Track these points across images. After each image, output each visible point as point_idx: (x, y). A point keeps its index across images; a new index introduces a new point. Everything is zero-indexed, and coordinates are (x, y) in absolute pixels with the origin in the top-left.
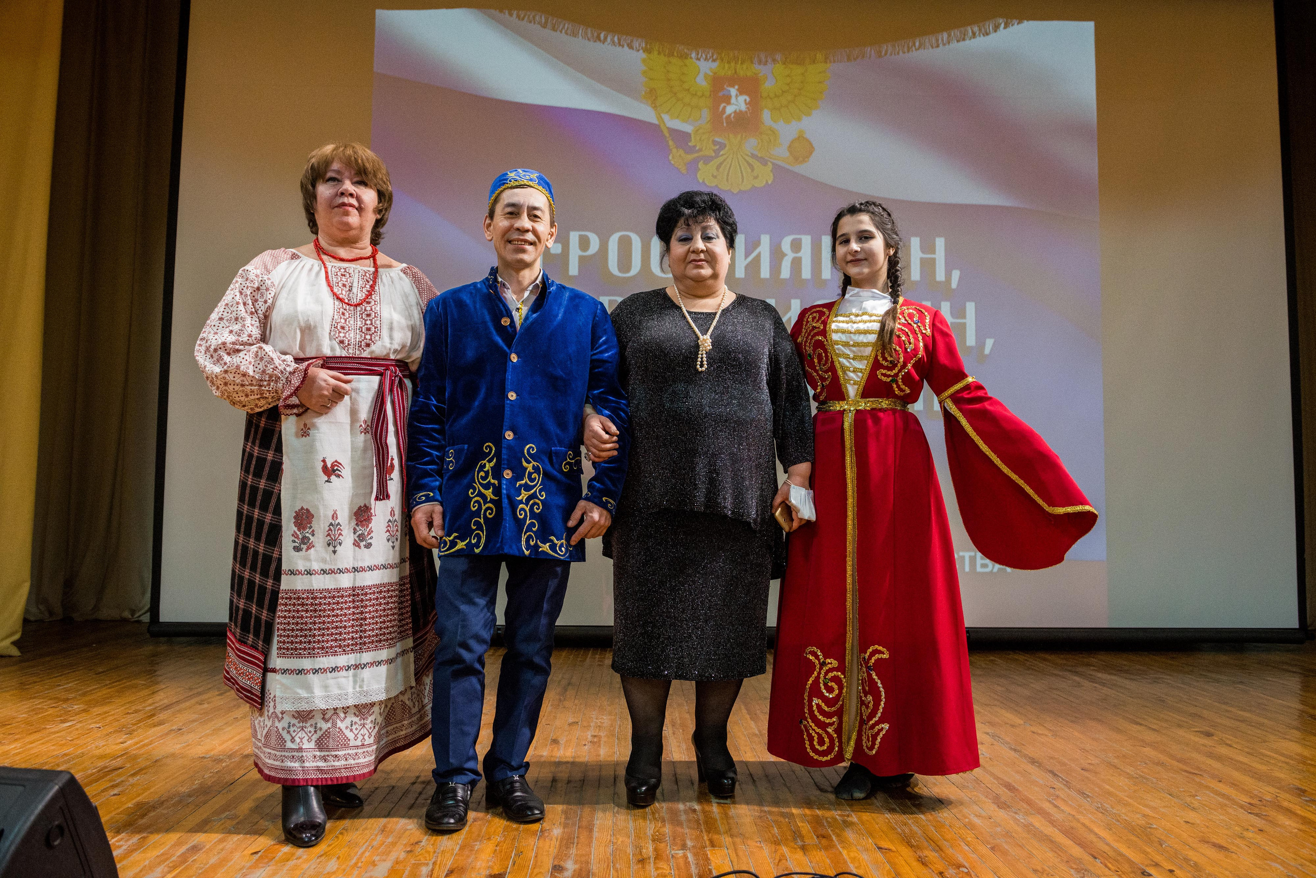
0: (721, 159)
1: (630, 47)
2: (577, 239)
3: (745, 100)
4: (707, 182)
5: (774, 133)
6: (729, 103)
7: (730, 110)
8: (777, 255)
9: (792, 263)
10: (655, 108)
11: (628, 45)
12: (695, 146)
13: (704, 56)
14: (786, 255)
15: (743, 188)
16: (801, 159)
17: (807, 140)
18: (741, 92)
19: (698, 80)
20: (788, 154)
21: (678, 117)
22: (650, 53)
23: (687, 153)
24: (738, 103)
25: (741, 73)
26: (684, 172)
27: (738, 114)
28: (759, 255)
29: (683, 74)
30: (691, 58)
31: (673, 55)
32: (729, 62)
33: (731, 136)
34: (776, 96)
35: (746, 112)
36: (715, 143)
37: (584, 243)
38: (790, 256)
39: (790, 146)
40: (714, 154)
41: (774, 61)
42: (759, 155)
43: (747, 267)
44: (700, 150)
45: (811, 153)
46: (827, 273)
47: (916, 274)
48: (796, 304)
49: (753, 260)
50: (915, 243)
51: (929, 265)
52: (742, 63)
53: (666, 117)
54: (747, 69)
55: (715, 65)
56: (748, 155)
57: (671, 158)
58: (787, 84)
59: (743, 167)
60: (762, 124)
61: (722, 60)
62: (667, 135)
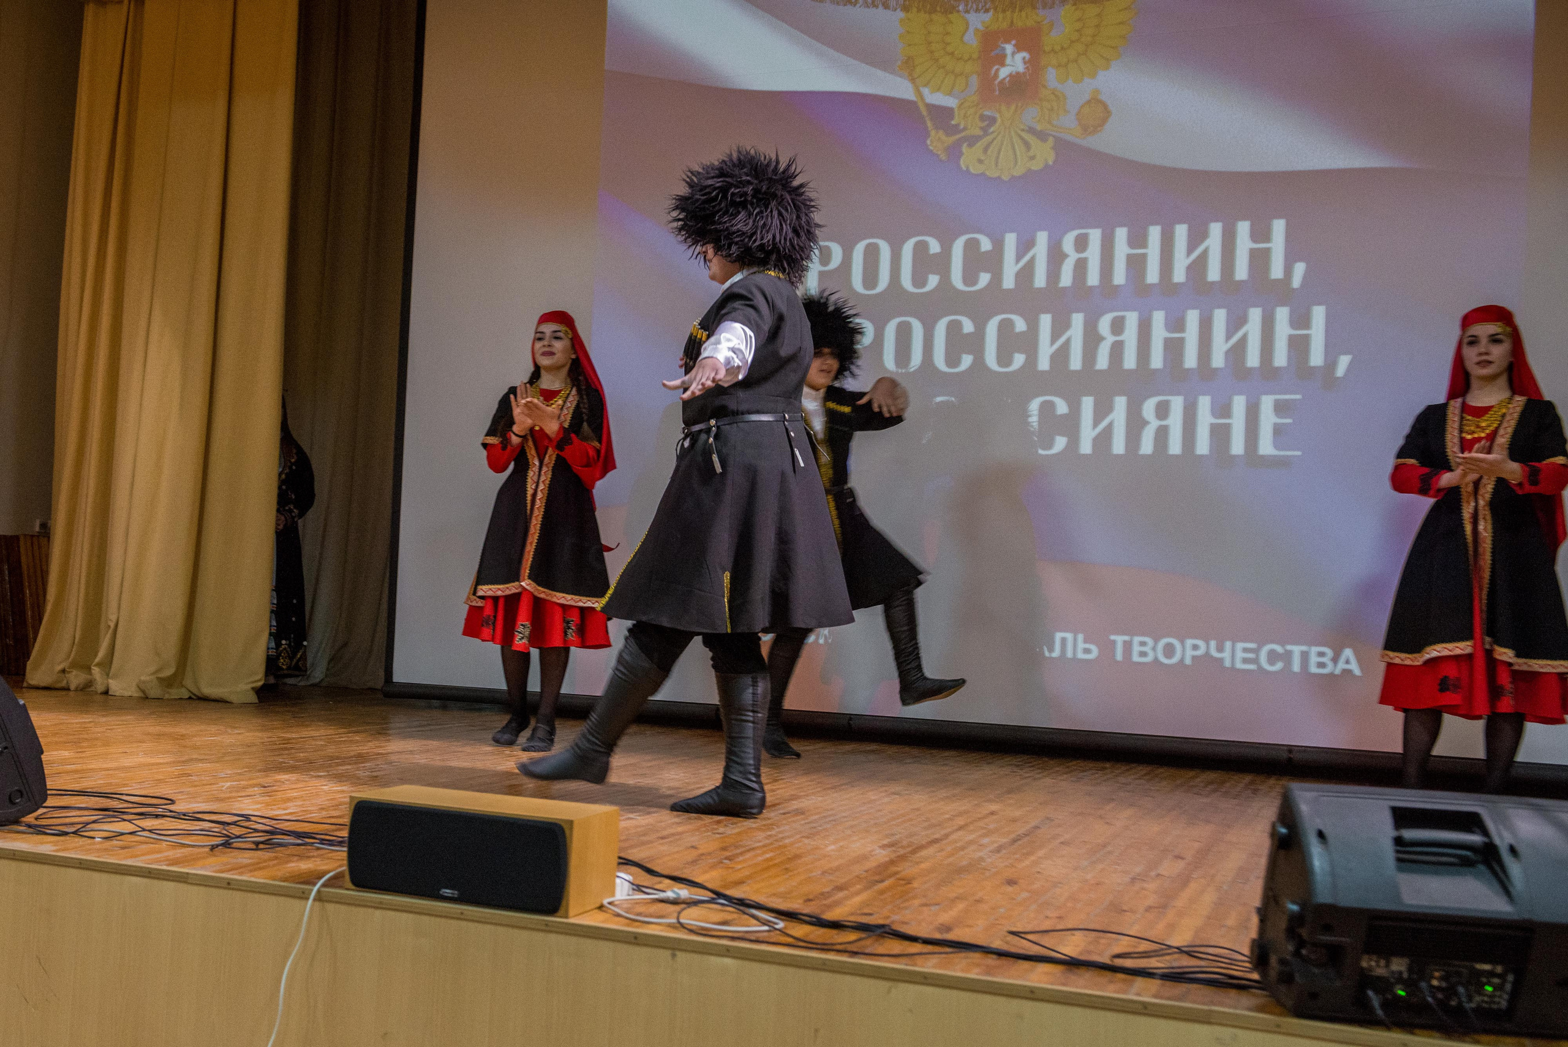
0: (989, 138)
1: (886, 6)
3: (1024, 58)
4: (972, 170)
5: (1056, 96)
6: (1003, 64)
7: (1004, 73)
8: (1056, 257)
9: (1075, 265)
10: (913, 80)
11: (883, 5)
12: (959, 124)
13: (974, 6)
14: (1065, 256)
15: (1015, 174)
16: (1092, 129)
17: (1103, 102)
18: (1019, 48)
19: (966, 38)
20: (1075, 123)
21: (938, 90)
22: (908, 11)
23: (948, 135)
24: (1015, 62)
25: (1019, 24)
26: (943, 157)
27: (1015, 78)
28: (1033, 259)
29: (948, 33)
30: (958, 11)
31: (935, 11)
32: (1004, 11)
33: (1003, 108)
34: (1062, 48)
35: (1023, 73)
36: (982, 118)
37: (825, 256)
38: (1073, 257)
39: (1078, 113)
40: (981, 133)
42: (1039, 128)
43: (1018, 275)
44: (965, 129)
45: (1104, 121)
46: (1120, 277)
47: (1242, 272)
48: (1078, 320)
49: (1025, 266)
50: (1243, 228)
51: (1260, 260)
52: (1020, 11)
53: (926, 91)
54: (1027, 17)
55: (987, 17)
56: (1023, 130)
57: (928, 142)
58: (1077, 31)
59: (1016, 147)
60: (1044, 86)
61: (995, 9)
62: (925, 113)
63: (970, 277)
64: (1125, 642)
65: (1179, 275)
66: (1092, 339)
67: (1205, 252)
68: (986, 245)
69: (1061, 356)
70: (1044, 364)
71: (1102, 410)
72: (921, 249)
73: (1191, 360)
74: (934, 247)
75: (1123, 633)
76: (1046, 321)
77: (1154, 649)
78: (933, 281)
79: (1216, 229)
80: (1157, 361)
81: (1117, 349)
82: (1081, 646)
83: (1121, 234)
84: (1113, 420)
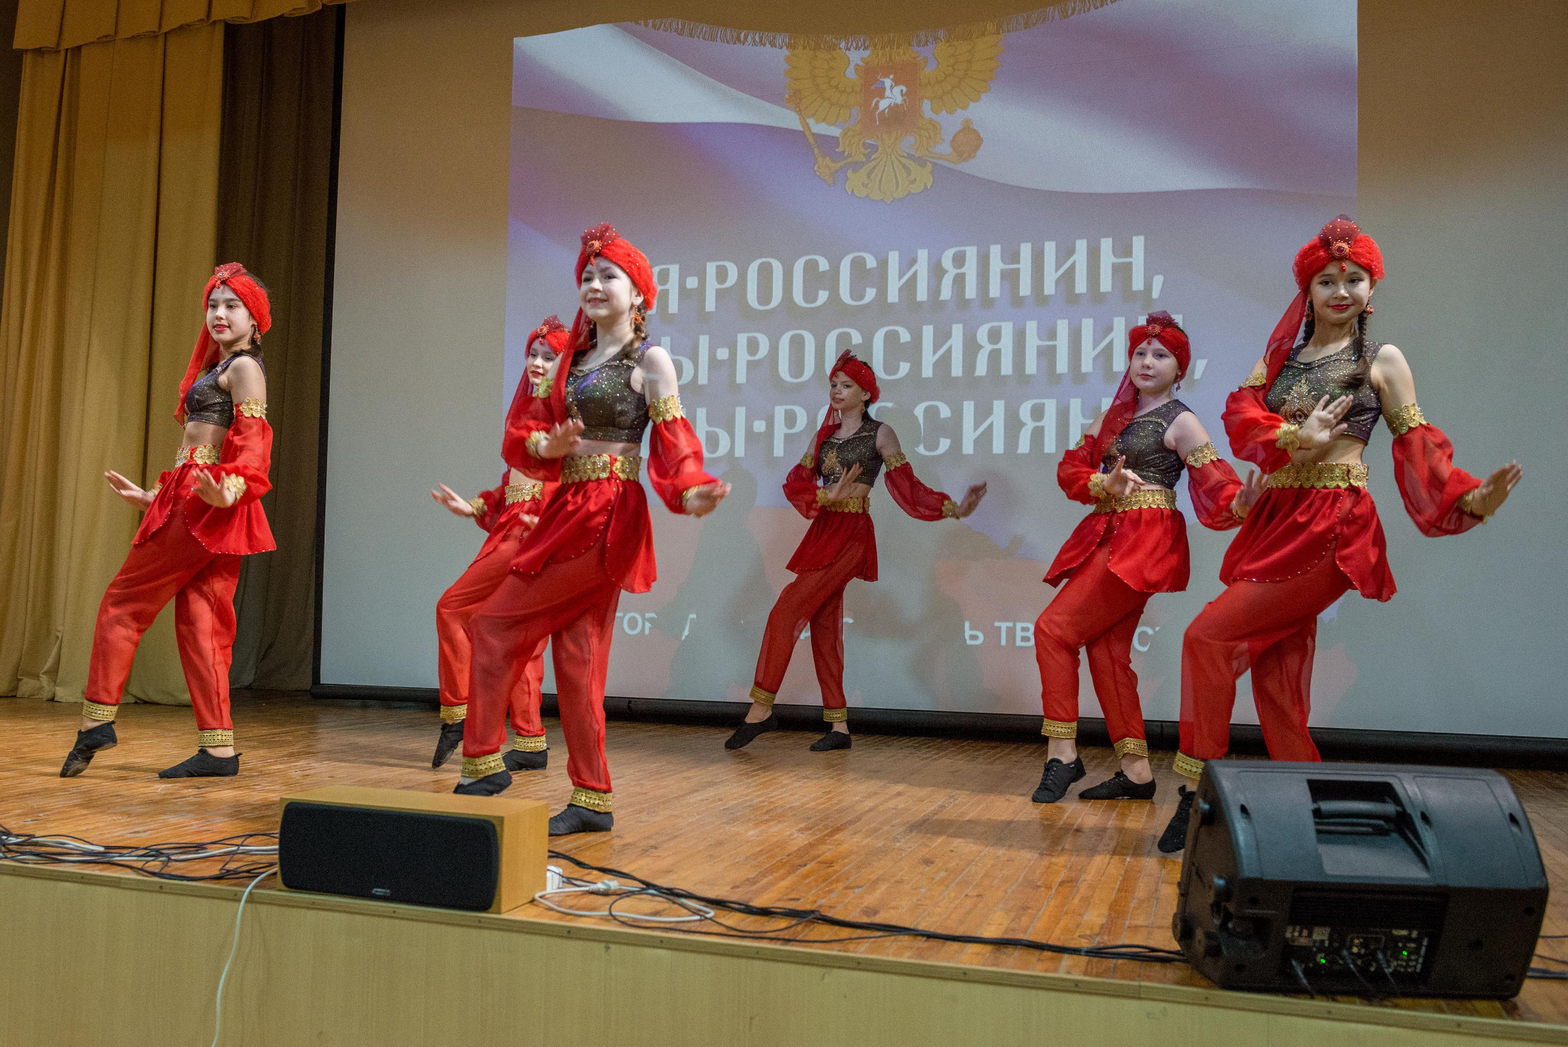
0: (872, 164)
1: (773, 45)
2: (714, 269)
3: (902, 91)
4: (857, 194)
5: (934, 126)
6: (882, 97)
7: (884, 104)
8: (936, 273)
9: (954, 280)
10: (799, 112)
11: (770, 43)
12: (844, 152)
13: (855, 45)
14: (946, 271)
15: (897, 197)
16: (966, 155)
17: (975, 131)
18: (897, 82)
19: (847, 72)
20: (951, 150)
21: (824, 120)
22: (794, 48)
23: (834, 160)
24: (894, 95)
25: (897, 60)
26: (830, 182)
27: (894, 109)
28: (915, 273)
29: (832, 68)
30: (840, 48)
32: (883, 48)
33: (884, 137)
34: (938, 82)
35: (902, 105)
36: (865, 145)
37: (722, 275)
38: (951, 272)
39: (953, 141)
40: (864, 160)
41: (936, 39)
42: (917, 154)
43: (901, 290)
44: (850, 155)
45: (978, 147)
46: (995, 290)
47: (1106, 284)
48: (957, 330)
49: (906, 283)
50: (1106, 245)
51: (1123, 272)
52: (898, 48)
53: (811, 122)
54: (904, 53)
55: (866, 54)
56: (904, 157)
57: (816, 168)
58: (952, 66)
59: (897, 172)
60: (922, 117)
61: (875, 46)
62: (811, 140)
63: (857, 294)
64: (1008, 628)
65: (1049, 288)
66: (971, 347)
67: (1073, 266)
68: (871, 262)
69: (944, 363)
70: (927, 372)
71: (983, 413)
72: (811, 268)
74: (823, 265)
75: (1007, 620)
76: (928, 332)
78: (823, 296)
79: (1081, 246)
80: (1031, 366)
81: (995, 357)
82: (968, 633)
83: (995, 251)
84: (992, 423)
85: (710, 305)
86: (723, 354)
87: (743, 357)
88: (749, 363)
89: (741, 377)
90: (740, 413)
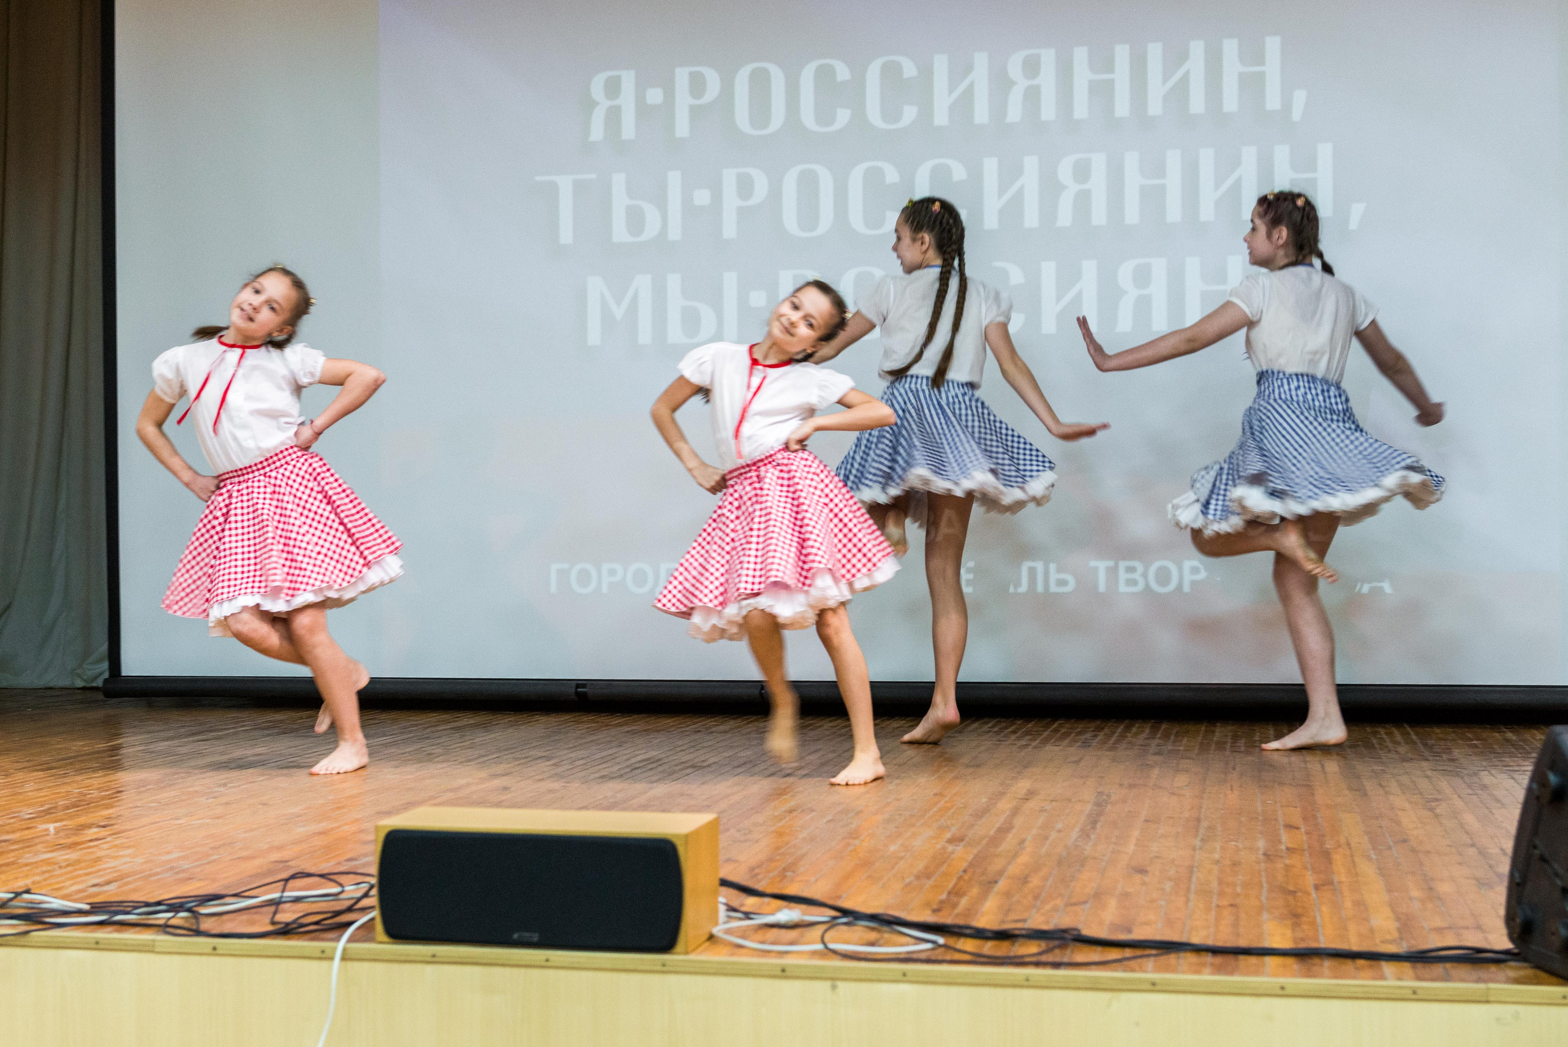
2: (687, 78)
8: (1001, 83)
9: (1024, 95)
14: (1012, 83)
28: (971, 85)
37: (697, 85)
38: (1022, 84)
43: (953, 108)
46: (1081, 109)
47: (1231, 102)
48: (1031, 163)
49: (960, 96)
50: (1230, 47)
51: (1253, 85)
63: (891, 113)
64: (1108, 568)
65: (1155, 107)
66: (1051, 188)
67: (1187, 75)
68: (909, 69)
71: (1068, 278)
72: (825, 75)
73: (1174, 213)
74: (843, 72)
76: (991, 167)
77: (1145, 575)
78: (843, 116)
79: (1197, 49)
80: (1132, 214)
81: (1083, 200)
82: (1054, 576)
83: (1081, 55)
84: (1080, 293)
85: (682, 128)
86: (702, 197)
87: (731, 202)
88: (741, 210)
89: (730, 230)
90: (730, 281)
